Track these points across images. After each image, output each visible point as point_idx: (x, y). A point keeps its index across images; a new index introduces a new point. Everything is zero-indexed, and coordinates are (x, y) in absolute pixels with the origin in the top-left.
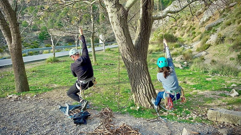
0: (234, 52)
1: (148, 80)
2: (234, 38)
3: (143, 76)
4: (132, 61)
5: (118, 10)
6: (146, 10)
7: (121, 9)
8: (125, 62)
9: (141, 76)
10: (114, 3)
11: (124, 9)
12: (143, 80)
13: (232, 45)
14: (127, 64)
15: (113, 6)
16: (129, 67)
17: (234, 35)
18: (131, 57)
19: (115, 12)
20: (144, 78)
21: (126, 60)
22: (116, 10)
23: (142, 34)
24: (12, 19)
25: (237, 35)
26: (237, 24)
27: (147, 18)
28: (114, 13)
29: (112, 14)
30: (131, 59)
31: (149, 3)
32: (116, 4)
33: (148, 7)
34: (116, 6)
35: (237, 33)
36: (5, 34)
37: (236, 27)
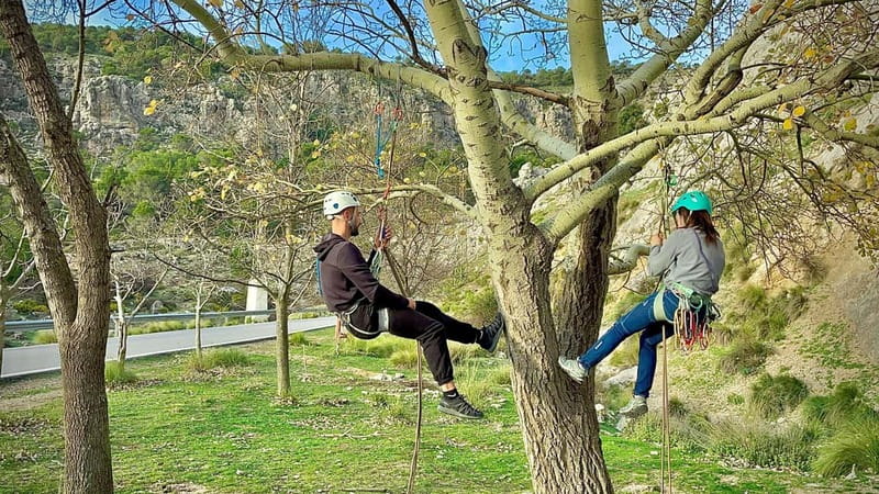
0: (739, 376)
1: (604, 488)
2: (733, 328)
3: (589, 471)
4: (555, 415)
5: (527, 245)
6: (596, 244)
7: (536, 241)
8: (531, 417)
9: (582, 472)
10: (518, 222)
11: (544, 241)
12: (587, 486)
13: (728, 349)
14: (536, 426)
15: (514, 231)
16: (540, 436)
17: (732, 315)
18: (554, 403)
19: (518, 247)
20: (592, 481)
21: (536, 412)
22: (521, 241)
23: (579, 323)
24: (92, 235)
25: (741, 317)
26: (738, 280)
27: (596, 271)
28: (514, 251)
29: (508, 254)
30: (553, 407)
31: (607, 224)
32: (522, 223)
33: (603, 236)
34: (522, 230)
35: (740, 311)
36: (51, 287)
37: (738, 291)
